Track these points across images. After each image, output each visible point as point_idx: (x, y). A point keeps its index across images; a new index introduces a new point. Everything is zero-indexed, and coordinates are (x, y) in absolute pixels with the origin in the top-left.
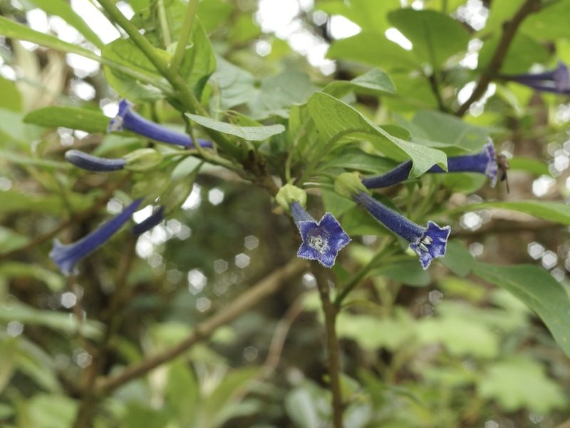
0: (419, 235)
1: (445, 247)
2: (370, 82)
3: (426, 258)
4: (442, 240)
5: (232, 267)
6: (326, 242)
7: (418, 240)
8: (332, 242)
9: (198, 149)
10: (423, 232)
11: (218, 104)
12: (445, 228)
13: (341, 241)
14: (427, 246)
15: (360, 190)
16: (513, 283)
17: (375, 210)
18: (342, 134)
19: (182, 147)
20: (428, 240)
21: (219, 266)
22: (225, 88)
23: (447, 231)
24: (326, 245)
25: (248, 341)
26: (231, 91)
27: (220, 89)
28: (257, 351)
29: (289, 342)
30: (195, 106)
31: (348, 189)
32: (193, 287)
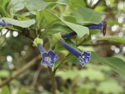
0: (80, 55)
1: (89, 59)
2: (62, 2)
3: (83, 63)
4: (88, 57)
5: (20, 55)
6: (50, 58)
7: (80, 57)
8: (52, 58)
9: (7, 26)
10: (82, 55)
11: (12, 12)
12: (89, 53)
13: (55, 58)
14: (83, 59)
15: (60, 39)
16: (111, 64)
17: (66, 46)
18: (54, 21)
19: (2, 26)
20: (83, 57)
21: (16, 55)
22: (14, 5)
23: (90, 54)
24: (50, 60)
25: (26, 77)
26: (17, 6)
27: (13, 5)
28: (29, 81)
29: (39, 78)
30: (5, 13)
31: (56, 39)
32: (8, 62)
